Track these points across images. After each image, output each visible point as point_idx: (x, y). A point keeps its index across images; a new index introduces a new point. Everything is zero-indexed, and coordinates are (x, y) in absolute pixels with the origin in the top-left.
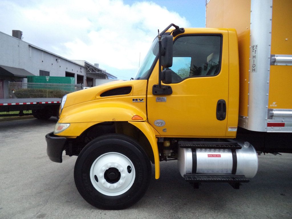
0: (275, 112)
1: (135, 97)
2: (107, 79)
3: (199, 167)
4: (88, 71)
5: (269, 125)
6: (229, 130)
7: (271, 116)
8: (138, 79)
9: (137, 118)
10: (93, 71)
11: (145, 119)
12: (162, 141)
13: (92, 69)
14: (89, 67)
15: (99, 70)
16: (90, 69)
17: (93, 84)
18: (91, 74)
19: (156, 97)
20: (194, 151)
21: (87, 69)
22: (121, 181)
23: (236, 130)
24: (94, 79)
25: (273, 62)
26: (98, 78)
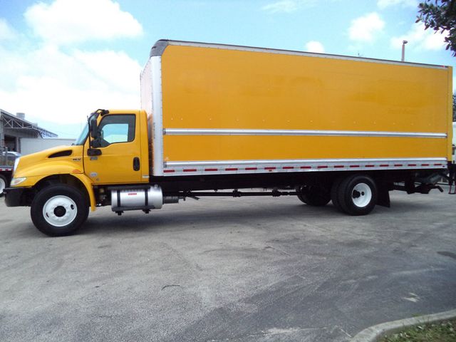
0: (168, 164)
1: (75, 158)
2: (39, 137)
3: (122, 202)
4: (7, 126)
5: (165, 171)
6: (143, 177)
7: (166, 166)
8: (77, 145)
9: (77, 172)
10: (15, 125)
11: (83, 172)
12: (97, 187)
13: (14, 122)
14: (8, 120)
15: (26, 124)
16: (10, 123)
17: (15, 146)
18: (13, 130)
19: (90, 157)
20: (119, 192)
21: (4, 122)
22: (66, 215)
23: (148, 177)
24: (17, 139)
25: (165, 133)
26: (25, 137)
